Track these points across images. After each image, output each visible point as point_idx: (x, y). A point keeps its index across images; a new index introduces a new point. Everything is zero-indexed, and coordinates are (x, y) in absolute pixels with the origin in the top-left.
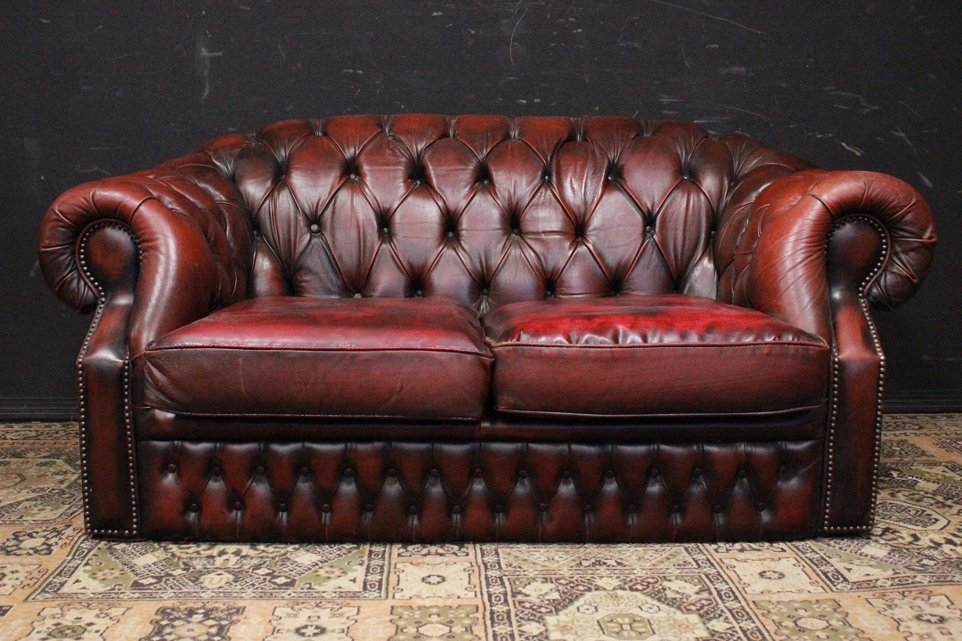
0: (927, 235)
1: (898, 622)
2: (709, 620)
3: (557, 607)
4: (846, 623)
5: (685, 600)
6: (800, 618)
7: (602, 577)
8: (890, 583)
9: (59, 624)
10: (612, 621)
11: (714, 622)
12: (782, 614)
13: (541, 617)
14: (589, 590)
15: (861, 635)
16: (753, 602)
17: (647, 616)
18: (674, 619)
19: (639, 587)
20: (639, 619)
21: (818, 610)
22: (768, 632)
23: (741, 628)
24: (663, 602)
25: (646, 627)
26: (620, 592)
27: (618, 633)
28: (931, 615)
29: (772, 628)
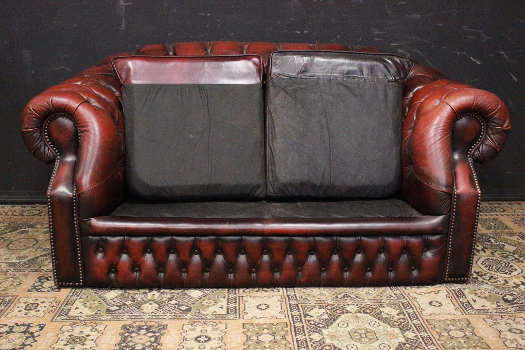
0: (506, 125)
1: (500, 332)
2: (405, 331)
3: (328, 323)
4: (474, 334)
5: (392, 319)
6: (450, 330)
7: (349, 305)
8: (495, 311)
9: (71, 335)
10: (356, 332)
11: (407, 332)
12: (441, 328)
13: (320, 330)
14: (343, 313)
15: (481, 341)
16: (427, 320)
17: (373, 329)
18: (387, 331)
19: (368, 311)
20: (369, 331)
21: (459, 325)
22: (435, 339)
23: (421, 336)
24: (381, 320)
25: (373, 336)
26: (359, 314)
27: (359, 339)
28: (516, 329)
29: (437, 337)
